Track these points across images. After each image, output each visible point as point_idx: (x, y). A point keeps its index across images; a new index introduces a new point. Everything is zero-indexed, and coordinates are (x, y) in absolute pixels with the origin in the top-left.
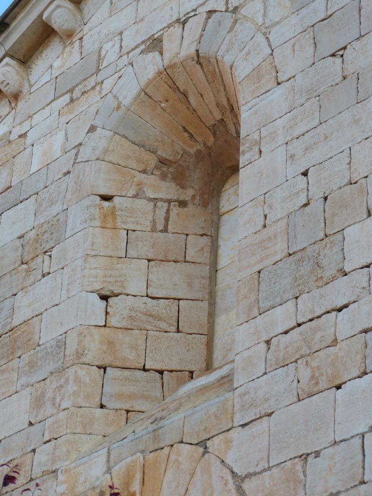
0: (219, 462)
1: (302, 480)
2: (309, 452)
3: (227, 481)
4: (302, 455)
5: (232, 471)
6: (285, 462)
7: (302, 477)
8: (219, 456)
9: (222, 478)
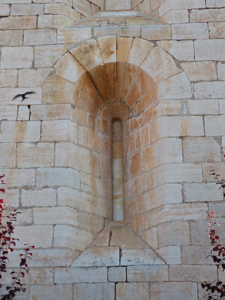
0: (165, 51)
1: (215, 70)
2: (218, 60)
3: (170, 60)
4: (214, 61)
5: (173, 57)
6: (205, 61)
7: (215, 69)
8: (165, 49)
9: (168, 59)
